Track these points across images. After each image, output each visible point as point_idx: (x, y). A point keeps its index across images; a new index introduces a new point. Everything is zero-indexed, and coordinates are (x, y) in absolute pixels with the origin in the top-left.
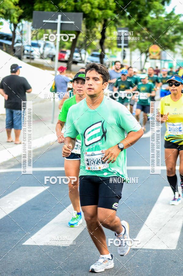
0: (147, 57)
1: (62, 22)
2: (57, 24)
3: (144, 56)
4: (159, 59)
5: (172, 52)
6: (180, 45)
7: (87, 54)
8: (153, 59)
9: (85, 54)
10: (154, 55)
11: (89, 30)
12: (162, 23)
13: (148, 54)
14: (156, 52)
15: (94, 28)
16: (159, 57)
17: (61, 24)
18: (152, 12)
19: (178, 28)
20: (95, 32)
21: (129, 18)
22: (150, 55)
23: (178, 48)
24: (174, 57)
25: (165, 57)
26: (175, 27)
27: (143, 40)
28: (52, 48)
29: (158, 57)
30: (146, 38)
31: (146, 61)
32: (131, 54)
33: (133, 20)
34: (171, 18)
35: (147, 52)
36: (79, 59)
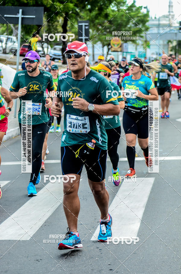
0: (109, 49)
1: (23, 16)
2: (18, 18)
3: (106, 48)
4: (121, 51)
5: (134, 44)
6: (142, 37)
7: (50, 47)
8: (114, 51)
9: (48, 48)
10: (115, 47)
11: (50, 24)
12: (123, 16)
13: (110, 47)
14: (118, 45)
15: (55, 21)
16: (121, 49)
17: (22, 18)
18: (113, 4)
19: (139, 20)
20: (57, 26)
21: (90, 11)
22: (112, 47)
23: (140, 40)
24: (136, 49)
25: (127, 49)
26: (136, 19)
27: (105, 33)
28: (14, 42)
29: (119, 50)
30: (108, 30)
31: (108, 54)
32: (93, 47)
33: (94, 13)
34: (132, 10)
35: (109, 45)
36: (42, 53)
